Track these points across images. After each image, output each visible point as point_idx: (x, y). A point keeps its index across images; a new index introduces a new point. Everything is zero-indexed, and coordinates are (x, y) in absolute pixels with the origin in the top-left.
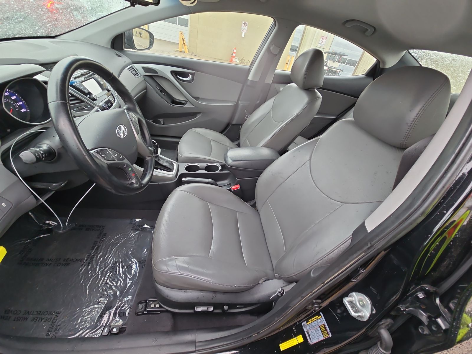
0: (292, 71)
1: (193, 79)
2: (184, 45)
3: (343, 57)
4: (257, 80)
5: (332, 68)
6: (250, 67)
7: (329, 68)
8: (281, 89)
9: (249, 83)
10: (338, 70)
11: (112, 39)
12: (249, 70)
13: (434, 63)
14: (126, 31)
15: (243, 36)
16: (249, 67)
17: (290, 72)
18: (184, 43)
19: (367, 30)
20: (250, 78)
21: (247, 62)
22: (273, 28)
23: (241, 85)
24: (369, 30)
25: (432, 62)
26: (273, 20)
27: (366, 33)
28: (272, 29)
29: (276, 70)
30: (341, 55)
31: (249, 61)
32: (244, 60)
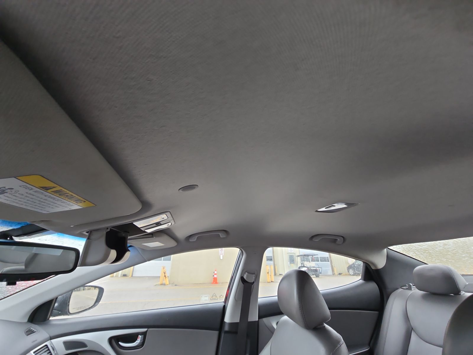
0: (278, 296)
1: (143, 342)
2: (165, 277)
3: (314, 256)
4: (237, 320)
5: (310, 268)
6: (225, 303)
7: (308, 268)
8: (275, 326)
9: (226, 328)
10: (317, 268)
11: (32, 311)
12: (224, 308)
13: (424, 253)
14: (60, 295)
15: (221, 258)
16: (223, 304)
17: (277, 297)
18: (165, 276)
19: (337, 240)
20: (227, 319)
21: (219, 298)
22: (242, 257)
23: (216, 333)
24: (339, 240)
25: (422, 253)
26: (239, 249)
27: (337, 242)
28: (240, 257)
29: (259, 299)
30: (312, 255)
31: (223, 295)
32: (216, 296)
